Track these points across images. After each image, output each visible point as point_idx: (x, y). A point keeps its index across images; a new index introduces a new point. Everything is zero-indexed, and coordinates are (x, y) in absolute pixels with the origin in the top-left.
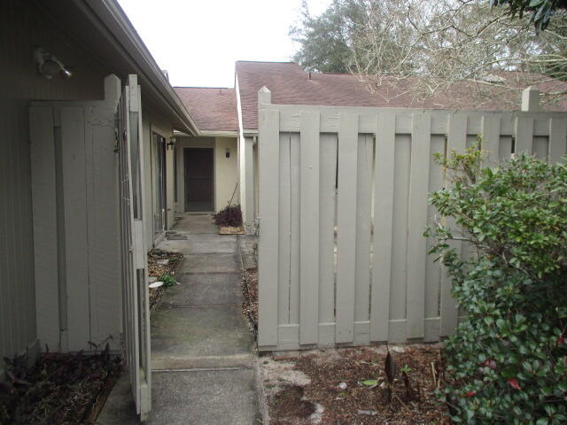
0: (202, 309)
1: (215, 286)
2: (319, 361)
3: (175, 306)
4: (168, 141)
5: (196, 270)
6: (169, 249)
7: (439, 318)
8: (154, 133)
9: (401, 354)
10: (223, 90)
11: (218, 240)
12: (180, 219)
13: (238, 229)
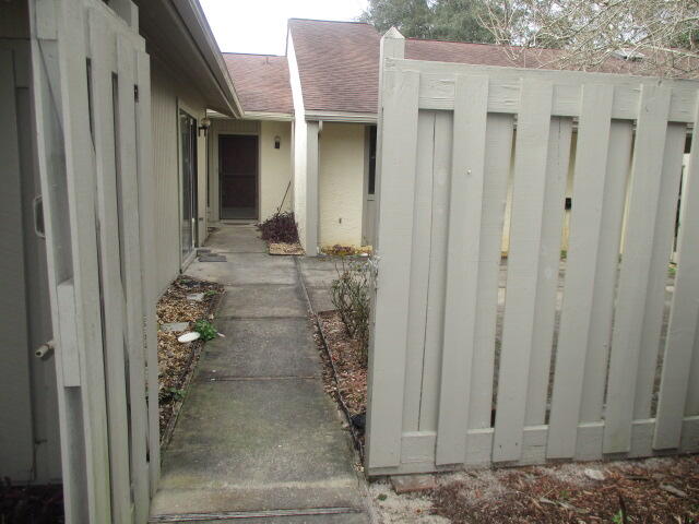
0: (262, 382)
1: (277, 340)
2: (470, 497)
3: (220, 378)
4: (199, 125)
5: (245, 312)
6: (203, 277)
7: (652, 420)
8: (183, 112)
9: (599, 482)
10: (270, 58)
11: (270, 263)
12: (214, 229)
13: (294, 246)
